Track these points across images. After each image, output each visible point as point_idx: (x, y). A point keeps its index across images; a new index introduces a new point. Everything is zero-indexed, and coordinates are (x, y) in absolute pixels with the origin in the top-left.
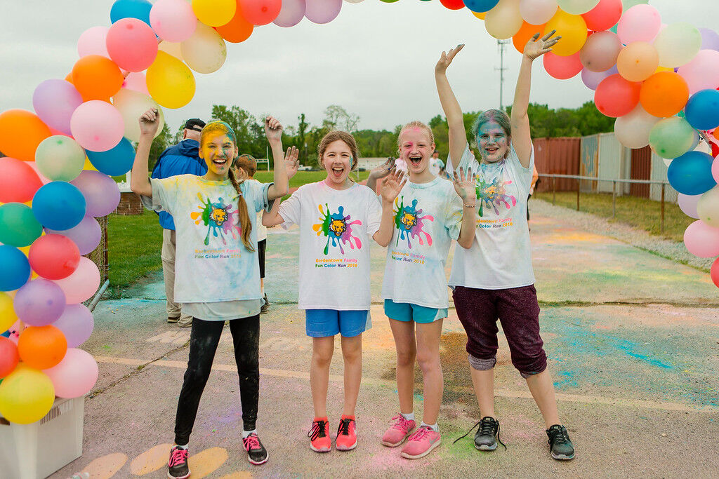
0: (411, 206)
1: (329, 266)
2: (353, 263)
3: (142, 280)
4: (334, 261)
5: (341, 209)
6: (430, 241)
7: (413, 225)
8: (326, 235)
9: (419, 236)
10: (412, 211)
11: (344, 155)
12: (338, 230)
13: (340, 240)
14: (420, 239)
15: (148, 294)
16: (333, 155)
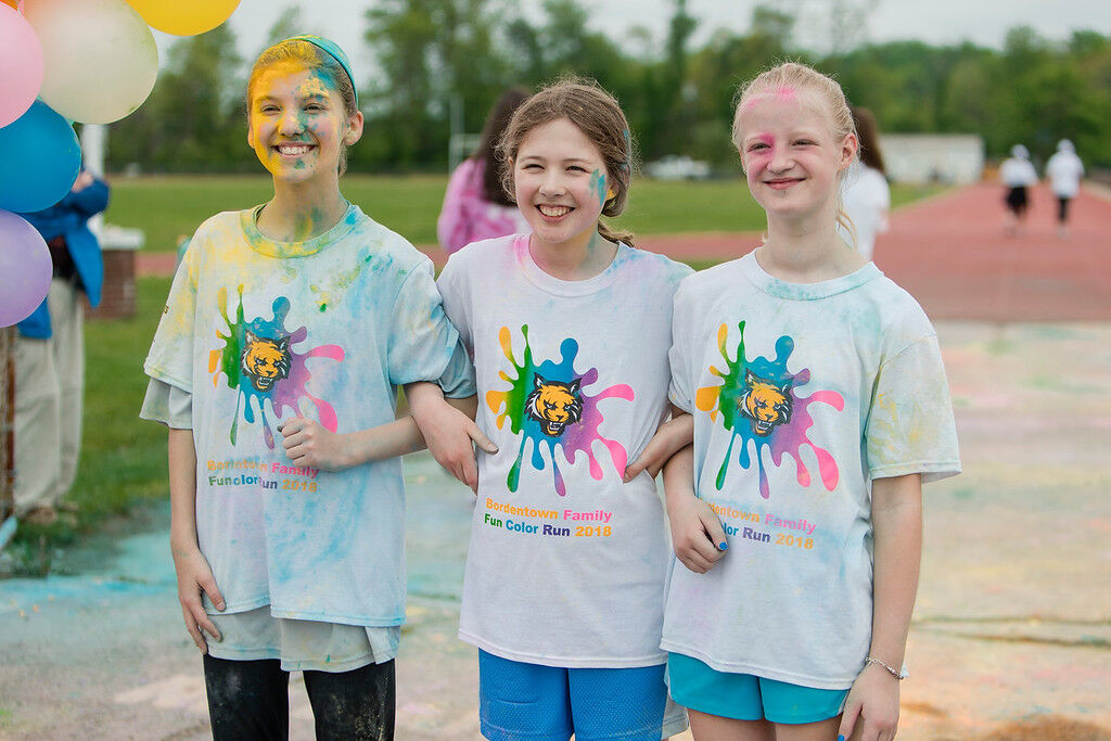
0: (772, 356)
1: (518, 528)
2: (595, 524)
3: (115, 524)
4: (534, 513)
5: (570, 348)
6: (830, 478)
7: (780, 421)
8: (515, 429)
9: (796, 456)
10: (778, 372)
11: (572, 167)
12: (553, 415)
13: (558, 447)
14: (801, 468)
15: (129, 566)
16: (538, 166)
